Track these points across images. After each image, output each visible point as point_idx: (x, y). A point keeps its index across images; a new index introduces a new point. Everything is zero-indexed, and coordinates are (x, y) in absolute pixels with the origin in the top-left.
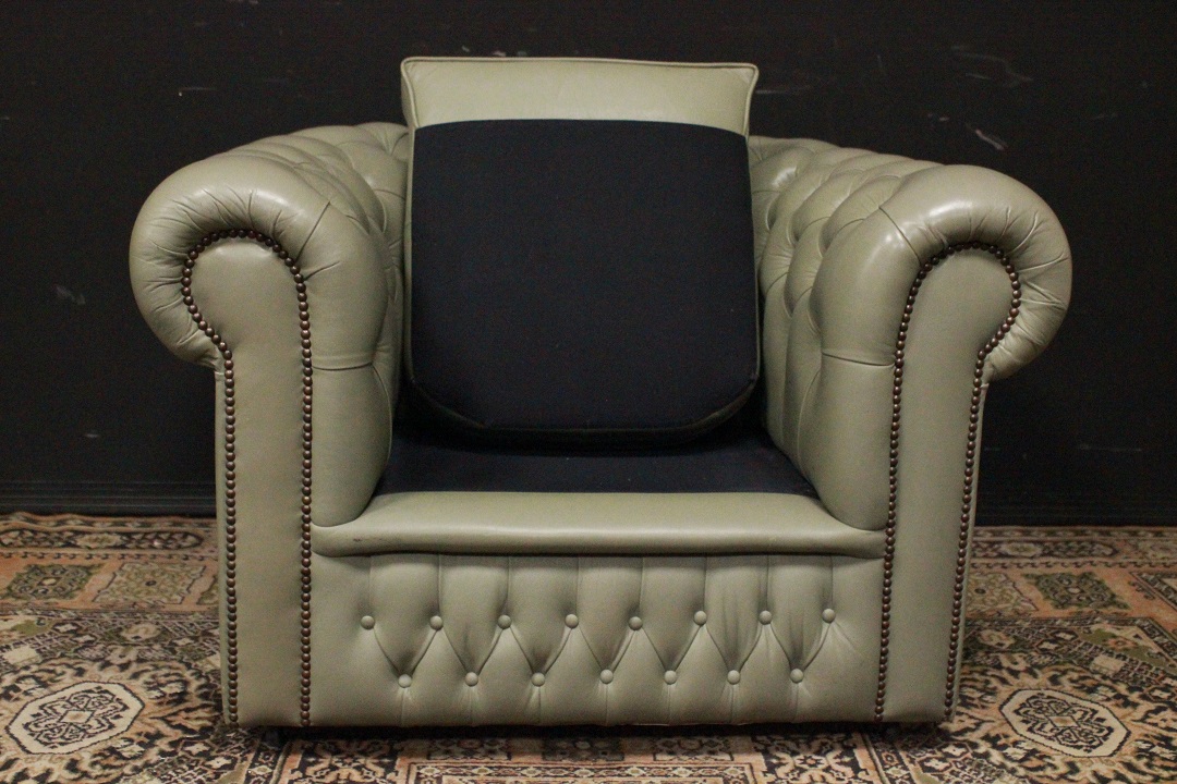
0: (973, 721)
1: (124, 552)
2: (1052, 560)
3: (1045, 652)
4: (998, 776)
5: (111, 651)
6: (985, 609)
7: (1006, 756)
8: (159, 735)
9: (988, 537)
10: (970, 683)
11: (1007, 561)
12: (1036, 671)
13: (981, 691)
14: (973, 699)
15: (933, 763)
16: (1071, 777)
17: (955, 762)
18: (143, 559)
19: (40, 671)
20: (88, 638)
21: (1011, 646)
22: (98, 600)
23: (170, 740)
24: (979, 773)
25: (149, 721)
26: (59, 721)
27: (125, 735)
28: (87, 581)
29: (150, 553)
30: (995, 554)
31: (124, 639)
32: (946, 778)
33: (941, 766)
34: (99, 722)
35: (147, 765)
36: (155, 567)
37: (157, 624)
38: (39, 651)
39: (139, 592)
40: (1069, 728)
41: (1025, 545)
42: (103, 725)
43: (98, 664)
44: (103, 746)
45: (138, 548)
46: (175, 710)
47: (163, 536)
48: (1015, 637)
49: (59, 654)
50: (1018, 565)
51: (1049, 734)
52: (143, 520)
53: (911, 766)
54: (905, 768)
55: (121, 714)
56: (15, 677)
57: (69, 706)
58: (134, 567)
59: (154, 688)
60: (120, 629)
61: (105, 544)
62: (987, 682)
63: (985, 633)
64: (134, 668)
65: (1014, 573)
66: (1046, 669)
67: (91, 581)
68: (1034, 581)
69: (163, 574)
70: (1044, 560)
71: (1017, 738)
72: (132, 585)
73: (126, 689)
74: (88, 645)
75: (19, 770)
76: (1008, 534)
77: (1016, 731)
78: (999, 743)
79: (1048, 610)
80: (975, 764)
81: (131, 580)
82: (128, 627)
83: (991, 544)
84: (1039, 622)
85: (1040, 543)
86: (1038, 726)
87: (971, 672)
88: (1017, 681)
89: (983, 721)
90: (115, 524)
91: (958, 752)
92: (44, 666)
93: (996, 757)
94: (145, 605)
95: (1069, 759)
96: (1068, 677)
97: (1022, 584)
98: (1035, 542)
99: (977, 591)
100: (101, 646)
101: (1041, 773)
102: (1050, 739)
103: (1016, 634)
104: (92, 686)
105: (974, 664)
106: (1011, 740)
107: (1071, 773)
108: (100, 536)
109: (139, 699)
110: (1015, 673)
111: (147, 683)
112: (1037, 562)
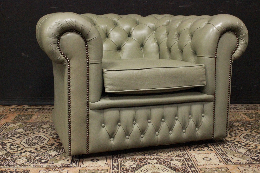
0: (234, 139)
1: (39, 112)
2: (249, 110)
3: (248, 126)
4: (240, 148)
5: (40, 129)
6: (234, 119)
7: (241, 145)
8: (54, 144)
9: (234, 106)
10: (232, 132)
11: (239, 111)
12: (247, 130)
13: (235, 134)
14: (233, 135)
15: (225, 146)
16: (256, 148)
17: (230, 146)
18: (44, 113)
19: (25, 133)
20: (34, 127)
21: (241, 126)
22: (35, 120)
23: (57, 145)
24: (236, 148)
25: (51, 141)
26: (31, 142)
27: (46, 144)
28: (32, 117)
29: (45, 112)
30: (236, 109)
31: (42, 127)
32: (228, 149)
33: (227, 146)
34: (40, 142)
35: (52, 149)
36: (47, 114)
37: (49, 125)
38: (24, 130)
39: (44, 119)
40: (255, 140)
41: (242, 108)
42: (41, 142)
43: (38, 132)
44: (42, 146)
45: (42, 111)
46: (56, 139)
47: (47, 109)
48: (241, 124)
49: (28, 130)
50: (241, 111)
51: (251, 141)
52: (42, 106)
53: (220, 147)
54: (219, 147)
55: (45, 140)
56: (20, 134)
57: (33, 139)
58: (42, 115)
59: (51, 136)
60: (41, 126)
61: (34, 111)
62: (236, 132)
63: (235, 124)
64: (46, 132)
65: (240, 113)
66: (249, 130)
67: (33, 117)
68: (245, 114)
69: (49, 116)
70: (247, 110)
71: (244, 142)
72: (42, 118)
73: (45, 136)
74: (35, 128)
75: (25, 150)
76: (238, 106)
77: (243, 140)
78: (240, 142)
79: (248, 119)
80: (235, 146)
81: (42, 117)
82: (43, 125)
83: (235, 108)
84: (247, 121)
85: (246, 107)
86: (248, 139)
87: (232, 130)
88: (243, 132)
89: (236, 139)
90: (36, 107)
91: (231, 144)
92: (26, 132)
93: (239, 145)
94: (46, 121)
95: (255, 145)
96: (254, 131)
97: (242, 115)
98: (245, 107)
99: (232, 116)
100: (38, 129)
101: (249, 147)
102: (251, 142)
104: (37, 136)
105: (233, 129)
106: (242, 142)
107: (256, 147)
108: (33, 109)
109: (48, 138)
110: (242, 131)
111: (49, 135)
112: (245, 111)
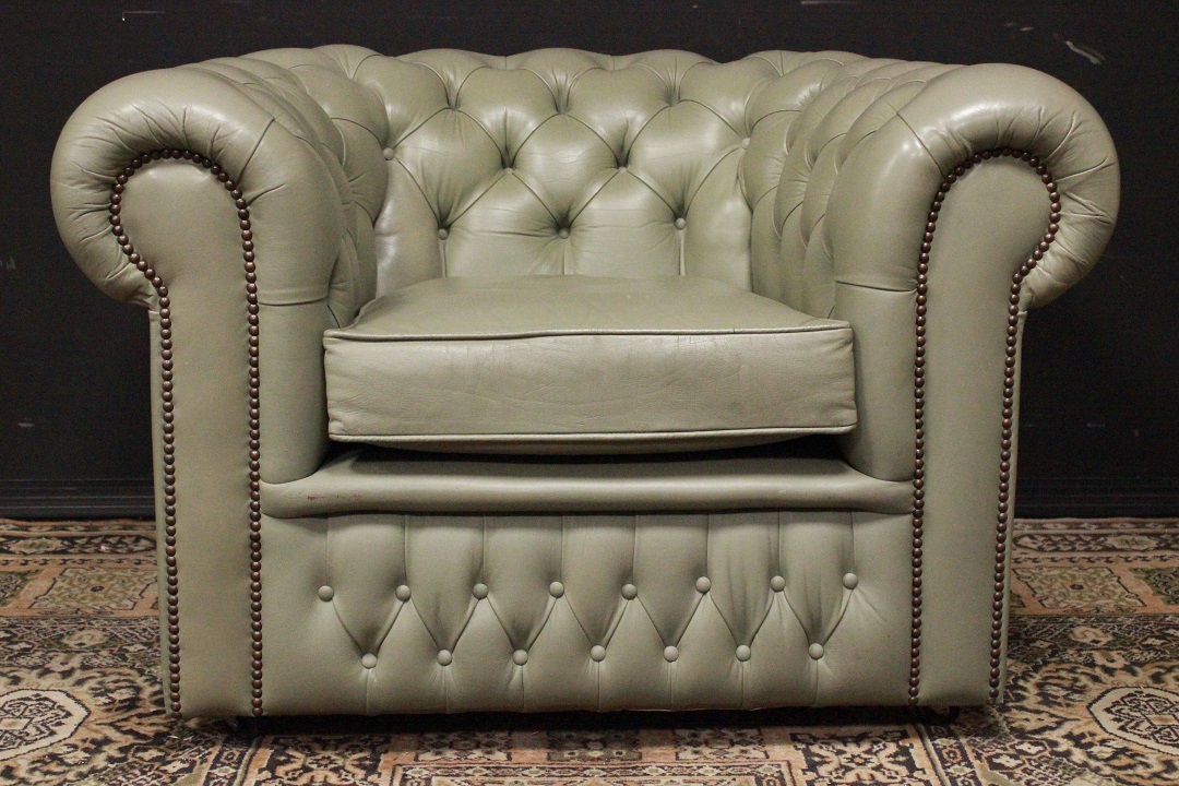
0: (1054, 719)
2: (1168, 553)
3: (1149, 648)
4: (1079, 774)
6: (1082, 605)
7: (1090, 755)
9: (1093, 530)
10: (1056, 681)
11: (1113, 555)
12: (1137, 668)
13: (1067, 689)
14: (1056, 697)
15: (1003, 760)
16: (1166, 775)
17: (1029, 760)
21: (1108, 643)
24: (1057, 771)
30: (1099, 548)
32: (1017, 776)
33: (1013, 763)
40: (1170, 727)
41: (1137, 538)
48: (1114, 634)
50: (1127, 560)
51: (1145, 733)
53: (976, 763)
54: (970, 765)
62: (1076, 680)
63: (1079, 631)
65: (1120, 568)
66: (1148, 666)
68: (1144, 576)
70: (1158, 553)
71: (1106, 736)
76: (1118, 526)
77: (1105, 730)
78: (1083, 741)
79: (1158, 605)
80: (1052, 762)
83: (1095, 537)
84: (1145, 618)
85: (1156, 535)
86: (1133, 724)
87: (1058, 670)
88: (1112, 679)
89: (1066, 720)
91: (1034, 750)
93: (1079, 755)
95: (1166, 758)
96: (1173, 674)
97: (1129, 579)
98: (1150, 535)
99: (1072, 586)
101: (1130, 772)
102: (1145, 737)
103: (1116, 630)
105: (1062, 661)
106: (1098, 738)
107: (1167, 771)
110: (1110, 671)
112: (1150, 555)
